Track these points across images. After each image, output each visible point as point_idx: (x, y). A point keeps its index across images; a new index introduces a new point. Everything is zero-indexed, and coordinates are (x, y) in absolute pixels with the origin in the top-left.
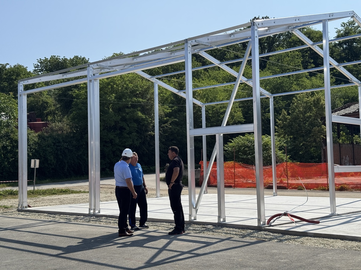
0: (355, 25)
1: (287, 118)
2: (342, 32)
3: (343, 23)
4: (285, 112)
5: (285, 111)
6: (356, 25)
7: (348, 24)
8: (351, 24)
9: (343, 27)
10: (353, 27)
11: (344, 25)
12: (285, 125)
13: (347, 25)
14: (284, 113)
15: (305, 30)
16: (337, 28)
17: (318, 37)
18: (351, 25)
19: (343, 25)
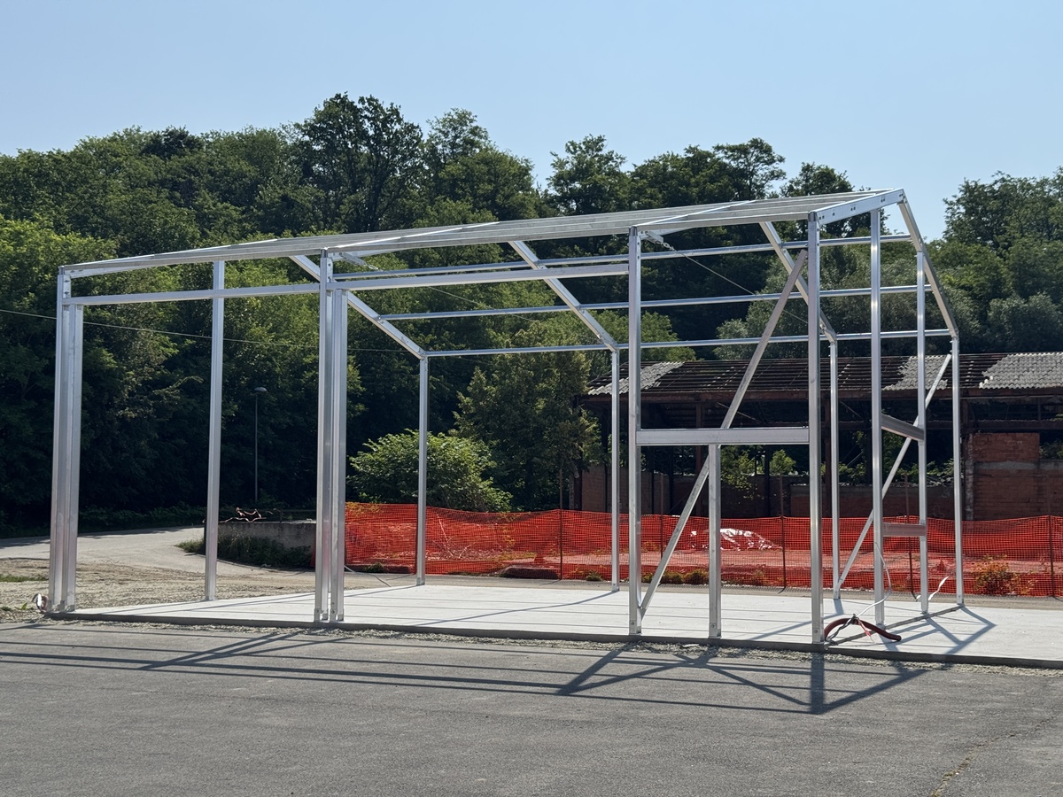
0: (600, 153)
1: (487, 391)
2: (568, 167)
3: (572, 143)
4: (481, 376)
5: (482, 372)
6: (604, 152)
7: (583, 147)
8: (593, 150)
9: (572, 153)
10: (597, 156)
11: (575, 149)
12: (480, 410)
13: (580, 148)
14: (480, 379)
15: (478, 150)
16: (556, 155)
17: (515, 174)
18: (590, 151)
19: (571, 147)
